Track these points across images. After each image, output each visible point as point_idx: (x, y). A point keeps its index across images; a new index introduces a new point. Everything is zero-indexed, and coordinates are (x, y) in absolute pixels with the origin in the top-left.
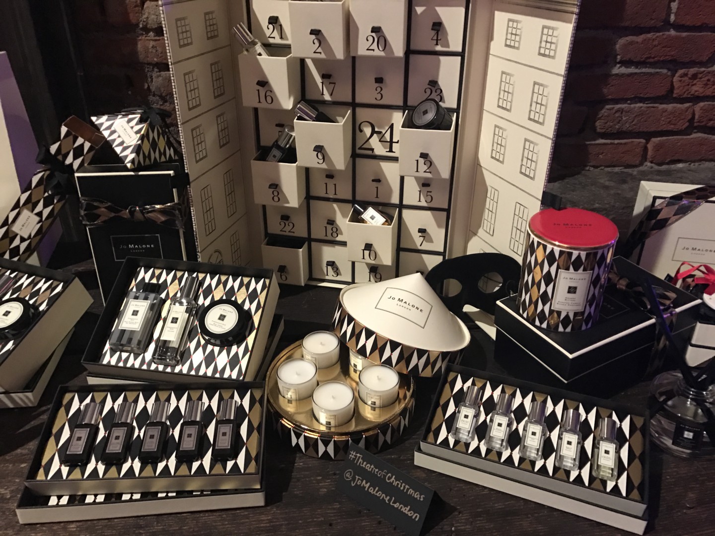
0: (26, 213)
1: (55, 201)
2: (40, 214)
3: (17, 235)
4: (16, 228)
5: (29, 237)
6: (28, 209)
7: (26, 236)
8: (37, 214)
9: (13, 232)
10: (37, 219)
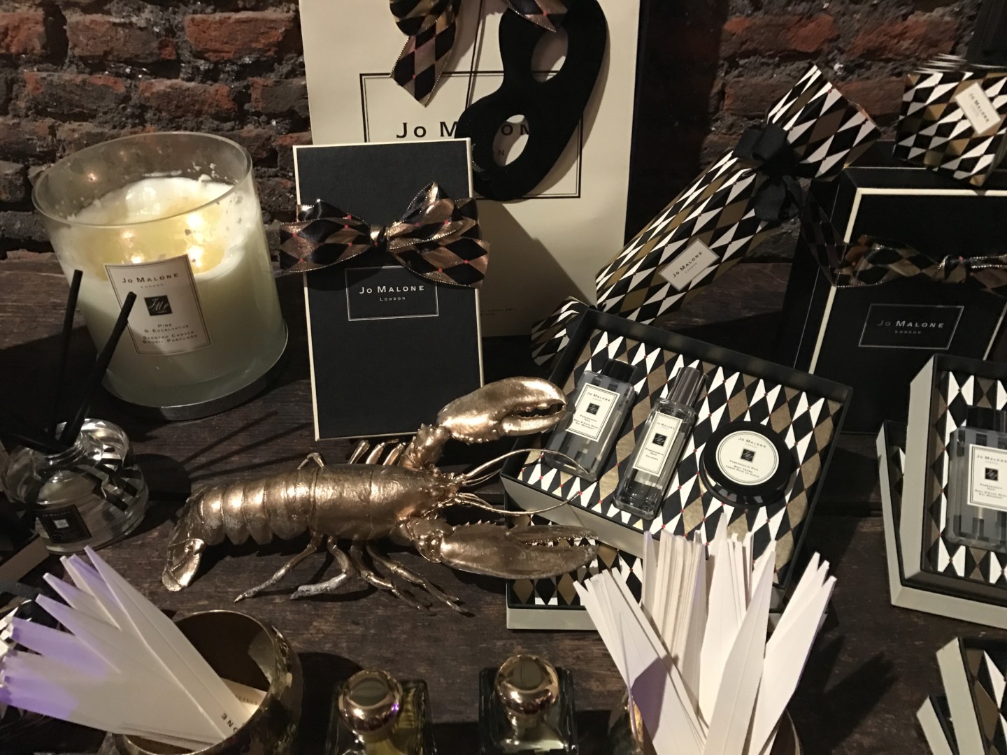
0: (698, 246)
1: (760, 228)
2: (721, 251)
3: (666, 283)
4: (667, 273)
5: (686, 288)
6: (703, 241)
7: (679, 286)
8: (715, 250)
9: (662, 278)
10: (714, 257)
